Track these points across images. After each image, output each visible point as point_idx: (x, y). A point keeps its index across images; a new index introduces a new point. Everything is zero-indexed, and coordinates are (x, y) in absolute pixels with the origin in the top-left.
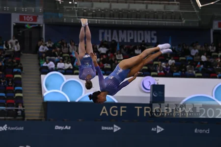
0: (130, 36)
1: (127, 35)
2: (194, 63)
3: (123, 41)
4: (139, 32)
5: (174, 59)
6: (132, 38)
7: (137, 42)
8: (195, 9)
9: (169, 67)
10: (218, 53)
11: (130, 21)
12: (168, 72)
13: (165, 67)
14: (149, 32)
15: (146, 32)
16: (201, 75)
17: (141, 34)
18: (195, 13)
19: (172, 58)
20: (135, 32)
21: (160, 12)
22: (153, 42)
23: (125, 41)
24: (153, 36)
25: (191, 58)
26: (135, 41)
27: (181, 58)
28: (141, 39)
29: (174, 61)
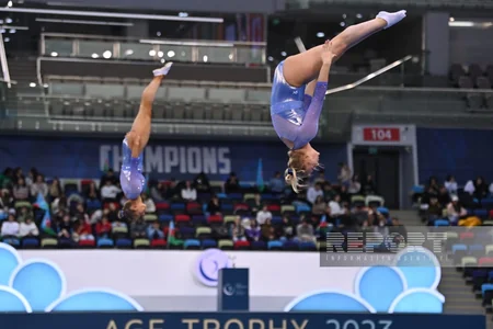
0: (172, 158)
1: (164, 156)
2: (313, 218)
3: (154, 170)
4: (191, 150)
5: (269, 210)
6: (175, 163)
7: (188, 174)
9: (259, 228)
10: (365, 195)
11: (171, 126)
12: (257, 239)
13: (249, 228)
14: (213, 150)
15: (206, 150)
17: (194, 155)
19: (265, 208)
20: (183, 149)
21: (237, 107)
22: (223, 171)
23: (160, 170)
24: (222, 160)
25: (307, 208)
26: (183, 170)
27: (284, 208)
28: (195, 166)
29: (269, 215)
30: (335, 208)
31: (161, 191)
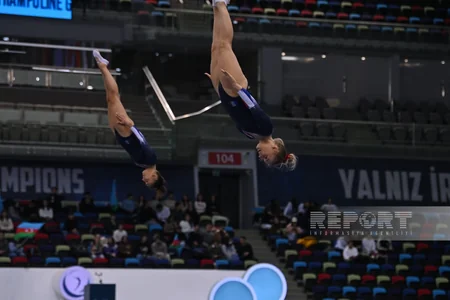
0: (27, 179)
1: (19, 177)
3: (10, 190)
4: (46, 171)
5: (124, 229)
6: (30, 183)
7: (43, 193)
8: (161, 124)
9: (116, 246)
10: (211, 215)
11: (28, 147)
13: (106, 245)
14: (68, 171)
15: (60, 171)
16: (181, 261)
17: (49, 175)
18: (162, 132)
19: (121, 227)
20: (38, 170)
21: (91, 130)
22: (76, 191)
23: (16, 190)
24: (76, 180)
25: (159, 227)
26: (38, 190)
27: (139, 227)
28: (49, 186)
29: (124, 233)
30: (185, 226)
31: (17, 210)
